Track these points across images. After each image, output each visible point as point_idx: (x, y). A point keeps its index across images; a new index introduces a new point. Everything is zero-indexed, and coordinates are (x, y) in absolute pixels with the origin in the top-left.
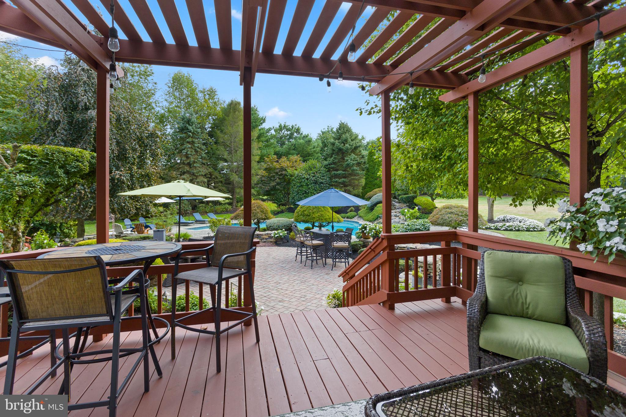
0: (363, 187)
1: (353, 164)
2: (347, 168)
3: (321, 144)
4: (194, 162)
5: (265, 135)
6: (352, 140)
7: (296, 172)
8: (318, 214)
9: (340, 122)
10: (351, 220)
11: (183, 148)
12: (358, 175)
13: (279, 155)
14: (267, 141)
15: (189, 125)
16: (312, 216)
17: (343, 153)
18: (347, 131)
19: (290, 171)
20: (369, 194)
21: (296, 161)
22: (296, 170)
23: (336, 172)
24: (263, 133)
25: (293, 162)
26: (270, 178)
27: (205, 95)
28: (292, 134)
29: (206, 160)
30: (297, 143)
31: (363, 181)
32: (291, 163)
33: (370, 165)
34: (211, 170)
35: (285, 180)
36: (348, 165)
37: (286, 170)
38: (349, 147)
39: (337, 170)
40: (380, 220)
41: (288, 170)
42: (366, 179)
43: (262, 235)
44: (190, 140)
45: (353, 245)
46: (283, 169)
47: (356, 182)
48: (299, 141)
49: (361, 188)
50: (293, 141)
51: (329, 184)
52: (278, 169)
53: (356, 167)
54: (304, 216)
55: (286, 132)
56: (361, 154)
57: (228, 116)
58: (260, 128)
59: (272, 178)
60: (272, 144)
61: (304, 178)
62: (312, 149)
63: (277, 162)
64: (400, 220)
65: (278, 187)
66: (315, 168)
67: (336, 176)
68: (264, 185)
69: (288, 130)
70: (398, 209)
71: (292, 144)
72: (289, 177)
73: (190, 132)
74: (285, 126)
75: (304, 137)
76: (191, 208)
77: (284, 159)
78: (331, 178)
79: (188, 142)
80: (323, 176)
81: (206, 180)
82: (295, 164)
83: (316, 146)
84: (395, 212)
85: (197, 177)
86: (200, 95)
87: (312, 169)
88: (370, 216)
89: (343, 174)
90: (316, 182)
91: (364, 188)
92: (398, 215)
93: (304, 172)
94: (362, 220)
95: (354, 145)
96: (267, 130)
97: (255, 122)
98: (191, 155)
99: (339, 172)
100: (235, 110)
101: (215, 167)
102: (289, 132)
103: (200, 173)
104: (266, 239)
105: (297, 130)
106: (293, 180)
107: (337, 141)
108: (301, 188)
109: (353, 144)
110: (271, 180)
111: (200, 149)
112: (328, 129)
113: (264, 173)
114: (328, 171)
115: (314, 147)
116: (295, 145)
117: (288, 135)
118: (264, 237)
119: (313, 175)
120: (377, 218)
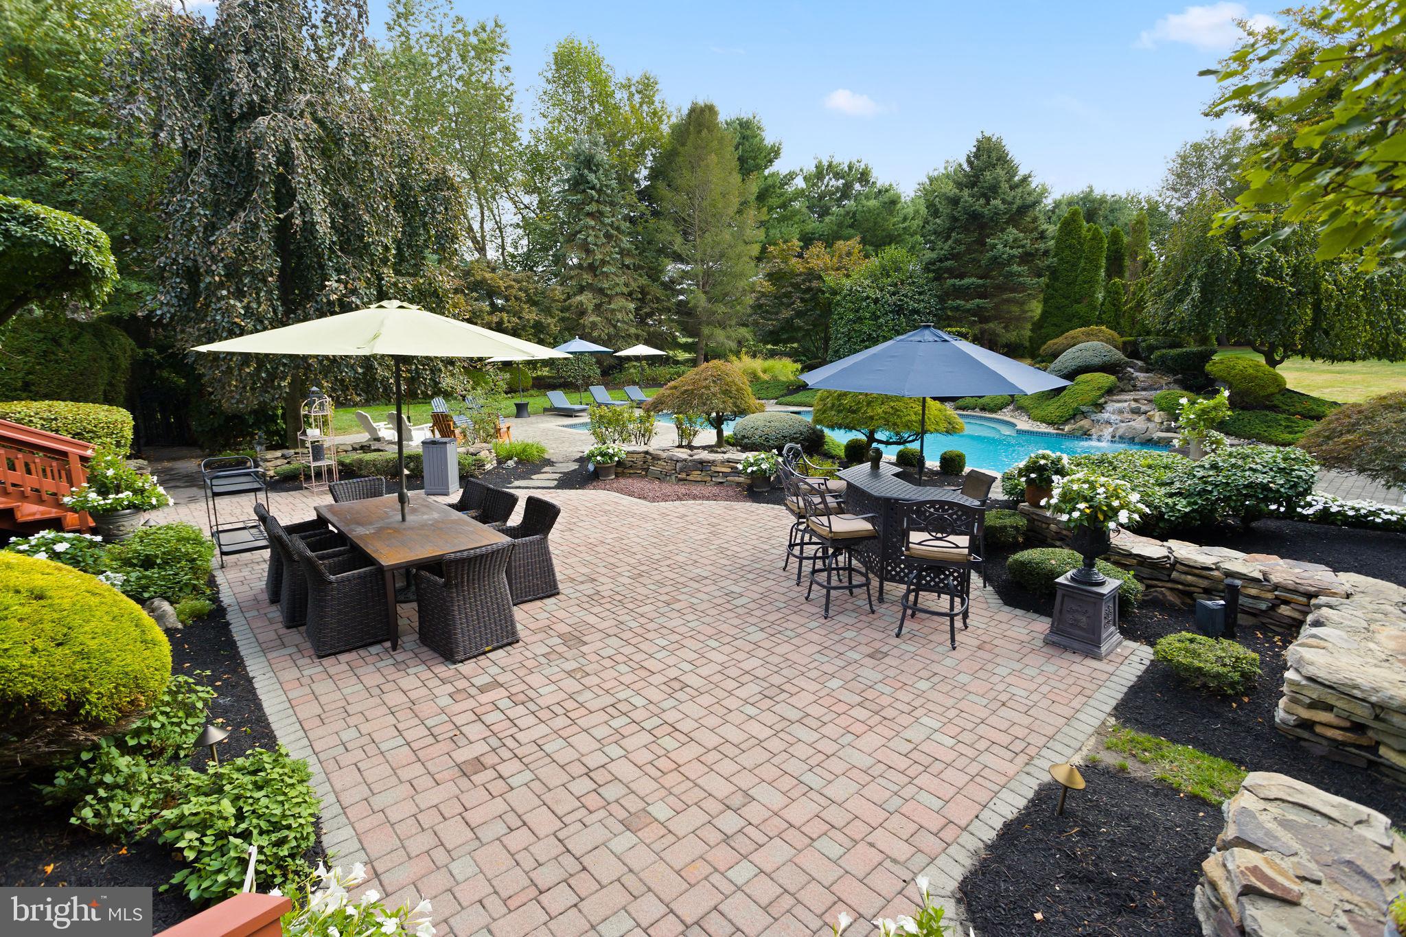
0: (1034, 324)
1: (1012, 257)
2: (993, 270)
3: (923, 211)
4: (603, 262)
5: (778, 191)
6: (1012, 188)
7: (847, 283)
8: (885, 407)
9: (980, 137)
10: (993, 416)
11: (577, 228)
12: (1022, 288)
13: (807, 240)
14: (784, 206)
15: (590, 170)
16: (865, 412)
17: (982, 227)
18: (998, 160)
19: (830, 279)
20: (1052, 344)
21: (849, 254)
22: (848, 276)
23: (957, 282)
24: (774, 186)
25: (840, 257)
26: (781, 300)
27: (631, 95)
28: (848, 186)
29: (633, 256)
30: (860, 208)
31: (1036, 308)
32: (835, 260)
33: (1062, 259)
34: (644, 281)
35: (817, 304)
36: (995, 258)
37: (820, 277)
38: (1002, 207)
39: (961, 276)
40: (1082, 423)
41: (826, 278)
42: (1045, 301)
43: (713, 463)
44: (592, 208)
45: (991, 527)
46: (812, 275)
47: (1016, 310)
48: (865, 202)
49: (1029, 326)
50: (849, 203)
51: (935, 316)
52: (800, 274)
53: (1019, 265)
54: (839, 411)
55: (833, 182)
56: (1036, 228)
57: (683, 145)
58: (766, 172)
59: (785, 300)
60: (796, 213)
61: (868, 297)
62: (899, 222)
63: (800, 256)
64: (1151, 425)
65: (798, 322)
66: (898, 269)
67: (959, 292)
68: (763, 318)
69: (837, 176)
70: (1144, 389)
71: (848, 213)
72: (827, 295)
73: (593, 188)
74: (830, 166)
75: (880, 191)
76: (598, 371)
77: (817, 249)
78: (942, 299)
79: (589, 214)
80: (920, 294)
81: (632, 306)
82: (845, 260)
83: (911, 215)
84: (1136, 400)
85: (611, 298)
86: (621, 95)
87: (891, 273)
88: (1051, 409)
89: (979, 286)
90: (899, 310)
91: (1038, 326)
92: (1144, 408)
93: (866, 282)
94: (1026, 418)
95: (1018, 202)
96: (785, 177)
97: (755, 159)
98: (596, 245)
99: (967, 281)
100: (700, 125)
101: (654, 273)
102: (841, 182)
103: (618, 290)
104: (725, 475)
105: (862, 174)
106: (838, 304)
107: (966, 192)
108: (857, 327)
109: (1014, 197)
110: (782, 304)
111: (618, 229)
112: (946, 168)
113: (767, 287)
114: (935, 279)
115: (905, 219)
116: (854, 214)
117: (838, 189)
118: (718, 469)
119: (892, 289)
120: (1073, 417)
